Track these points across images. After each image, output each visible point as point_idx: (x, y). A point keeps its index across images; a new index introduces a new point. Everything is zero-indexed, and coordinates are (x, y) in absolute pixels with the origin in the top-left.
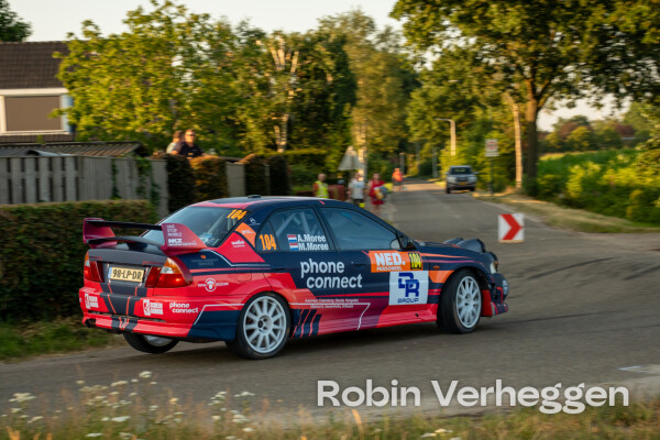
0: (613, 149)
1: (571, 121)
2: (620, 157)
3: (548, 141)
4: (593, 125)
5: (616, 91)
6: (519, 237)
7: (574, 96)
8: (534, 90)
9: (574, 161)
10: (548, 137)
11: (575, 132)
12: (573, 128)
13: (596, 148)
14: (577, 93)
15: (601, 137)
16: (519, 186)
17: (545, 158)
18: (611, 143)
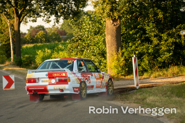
0: (57, 42)
1: (36, 28)
2: (60, 46)
3: (26, 38)
4: (47, 30)
5: (56, 14)
6: (13, 87)
7: (36, 16)
8: (17, 13)
9: (39, 48)
10: (26, 36)
11: (38, 34)
12: (37, 32)
13: (49, 41)
14: (38, 14)
15: (51, 36)
16: (12, 61)
17: (25, 46)
18: (55, 39)
